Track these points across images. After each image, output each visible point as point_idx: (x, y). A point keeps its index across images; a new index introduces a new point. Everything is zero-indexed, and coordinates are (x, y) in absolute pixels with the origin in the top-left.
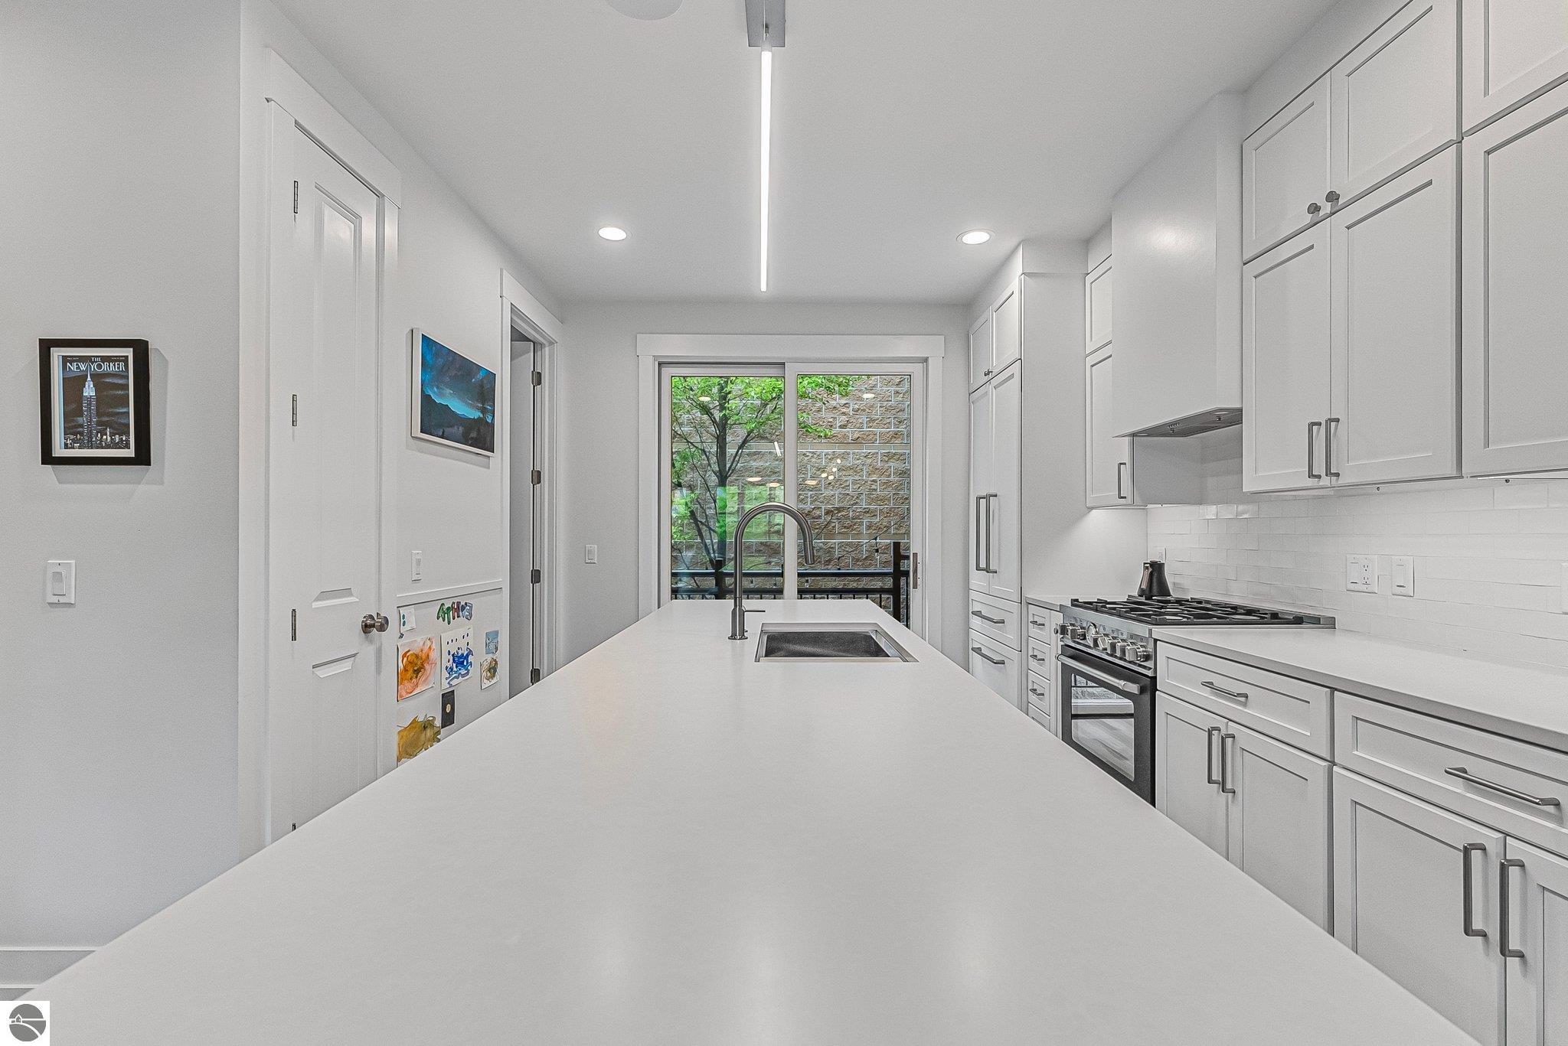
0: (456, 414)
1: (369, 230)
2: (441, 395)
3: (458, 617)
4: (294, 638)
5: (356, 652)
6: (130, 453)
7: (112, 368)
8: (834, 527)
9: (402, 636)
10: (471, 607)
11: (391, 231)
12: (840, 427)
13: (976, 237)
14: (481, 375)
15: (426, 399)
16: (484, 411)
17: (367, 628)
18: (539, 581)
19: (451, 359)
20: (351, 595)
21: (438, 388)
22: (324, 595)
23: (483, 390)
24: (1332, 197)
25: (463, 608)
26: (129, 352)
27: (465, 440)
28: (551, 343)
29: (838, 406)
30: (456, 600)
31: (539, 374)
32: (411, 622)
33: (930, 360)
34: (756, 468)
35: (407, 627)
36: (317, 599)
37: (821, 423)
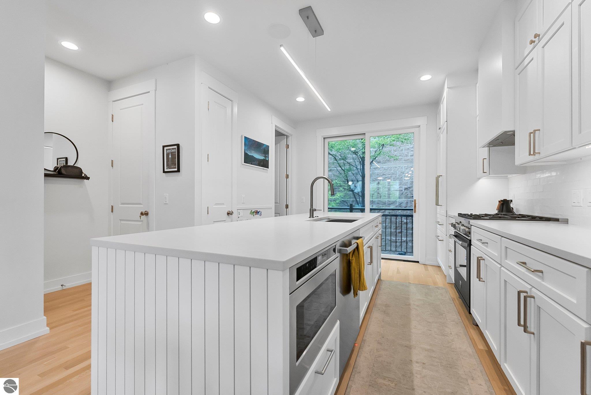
0: (256, 158)
1: (229, 111)
2: (251, 153)
3: (257, 214)
4: (208, 214)
5: (225, 220)
6: (176, 170)
7: (173, 151)
8: (408, 194)
9: (239, 217)
10: (261, 212)
11: (236, 110)
12: (411, 156)
13: (426, 77)
14: (264, 146)
15: (246, 154)
16: (265, 157)
17: (228, 214)
18: (288, 208)
19: (254, 142)
20: (224, 205)
21: (250, 151)
22: (216, 204)
23: (265, 150)
24: (536, 36)
25: (258, 212)
26: (176, 147)
27: (259, 165)
28: (291, 135)
29: (409, 148)
30: (256, 210)
31: (288, 145)
32: (241, 214)
33: (421, 126)
34: (377, 173)
35: (241, 215)
36: (214, 205)
37: (403, 155)
